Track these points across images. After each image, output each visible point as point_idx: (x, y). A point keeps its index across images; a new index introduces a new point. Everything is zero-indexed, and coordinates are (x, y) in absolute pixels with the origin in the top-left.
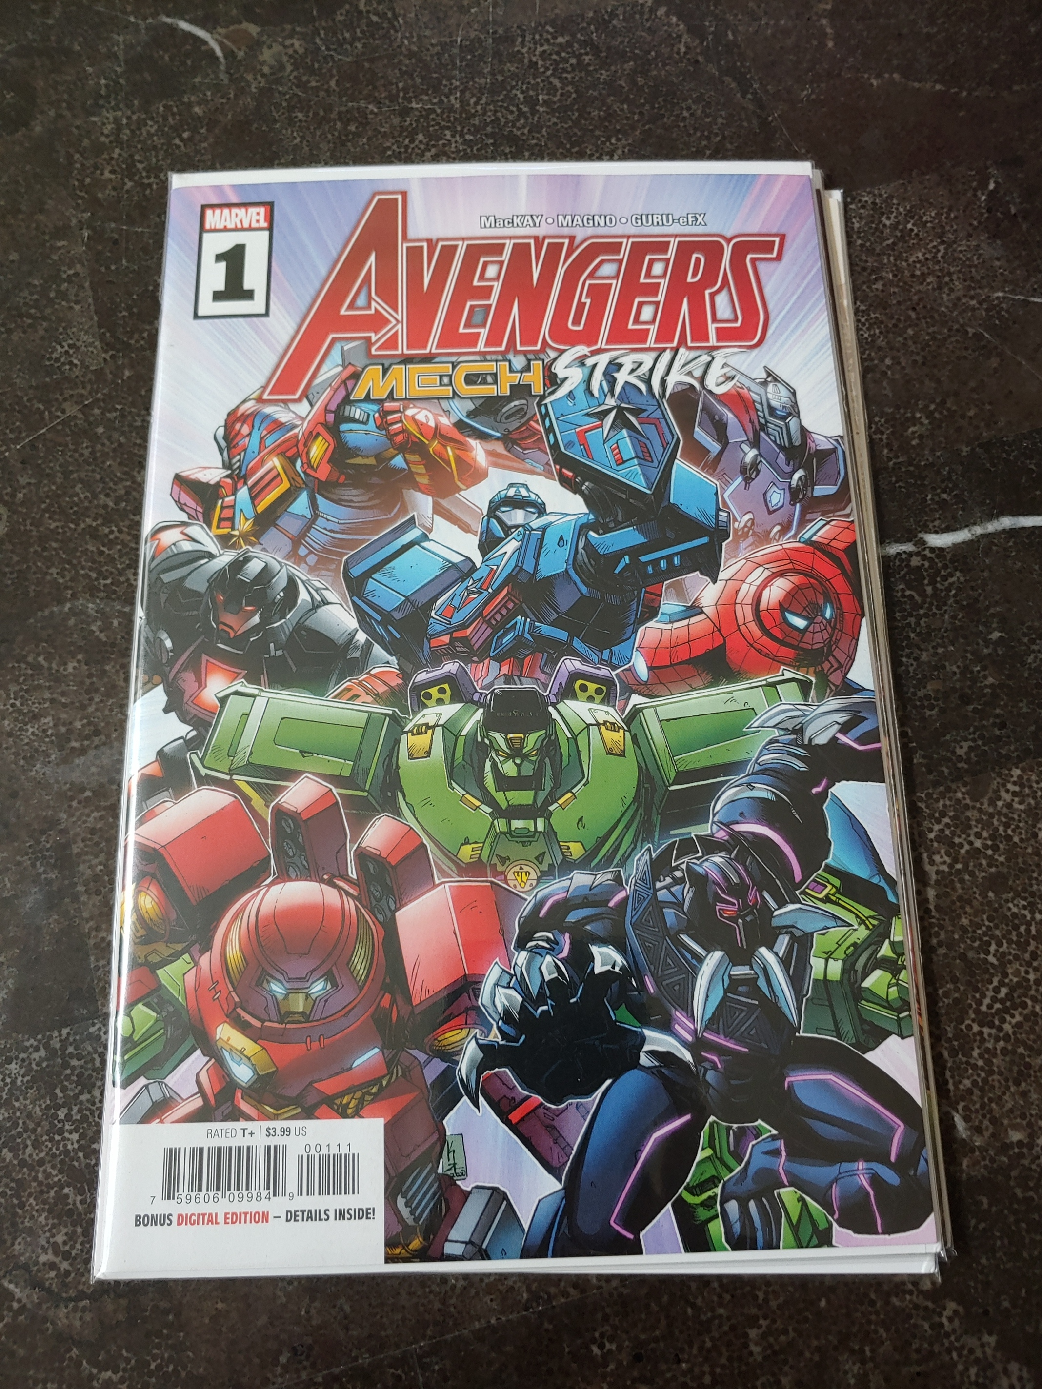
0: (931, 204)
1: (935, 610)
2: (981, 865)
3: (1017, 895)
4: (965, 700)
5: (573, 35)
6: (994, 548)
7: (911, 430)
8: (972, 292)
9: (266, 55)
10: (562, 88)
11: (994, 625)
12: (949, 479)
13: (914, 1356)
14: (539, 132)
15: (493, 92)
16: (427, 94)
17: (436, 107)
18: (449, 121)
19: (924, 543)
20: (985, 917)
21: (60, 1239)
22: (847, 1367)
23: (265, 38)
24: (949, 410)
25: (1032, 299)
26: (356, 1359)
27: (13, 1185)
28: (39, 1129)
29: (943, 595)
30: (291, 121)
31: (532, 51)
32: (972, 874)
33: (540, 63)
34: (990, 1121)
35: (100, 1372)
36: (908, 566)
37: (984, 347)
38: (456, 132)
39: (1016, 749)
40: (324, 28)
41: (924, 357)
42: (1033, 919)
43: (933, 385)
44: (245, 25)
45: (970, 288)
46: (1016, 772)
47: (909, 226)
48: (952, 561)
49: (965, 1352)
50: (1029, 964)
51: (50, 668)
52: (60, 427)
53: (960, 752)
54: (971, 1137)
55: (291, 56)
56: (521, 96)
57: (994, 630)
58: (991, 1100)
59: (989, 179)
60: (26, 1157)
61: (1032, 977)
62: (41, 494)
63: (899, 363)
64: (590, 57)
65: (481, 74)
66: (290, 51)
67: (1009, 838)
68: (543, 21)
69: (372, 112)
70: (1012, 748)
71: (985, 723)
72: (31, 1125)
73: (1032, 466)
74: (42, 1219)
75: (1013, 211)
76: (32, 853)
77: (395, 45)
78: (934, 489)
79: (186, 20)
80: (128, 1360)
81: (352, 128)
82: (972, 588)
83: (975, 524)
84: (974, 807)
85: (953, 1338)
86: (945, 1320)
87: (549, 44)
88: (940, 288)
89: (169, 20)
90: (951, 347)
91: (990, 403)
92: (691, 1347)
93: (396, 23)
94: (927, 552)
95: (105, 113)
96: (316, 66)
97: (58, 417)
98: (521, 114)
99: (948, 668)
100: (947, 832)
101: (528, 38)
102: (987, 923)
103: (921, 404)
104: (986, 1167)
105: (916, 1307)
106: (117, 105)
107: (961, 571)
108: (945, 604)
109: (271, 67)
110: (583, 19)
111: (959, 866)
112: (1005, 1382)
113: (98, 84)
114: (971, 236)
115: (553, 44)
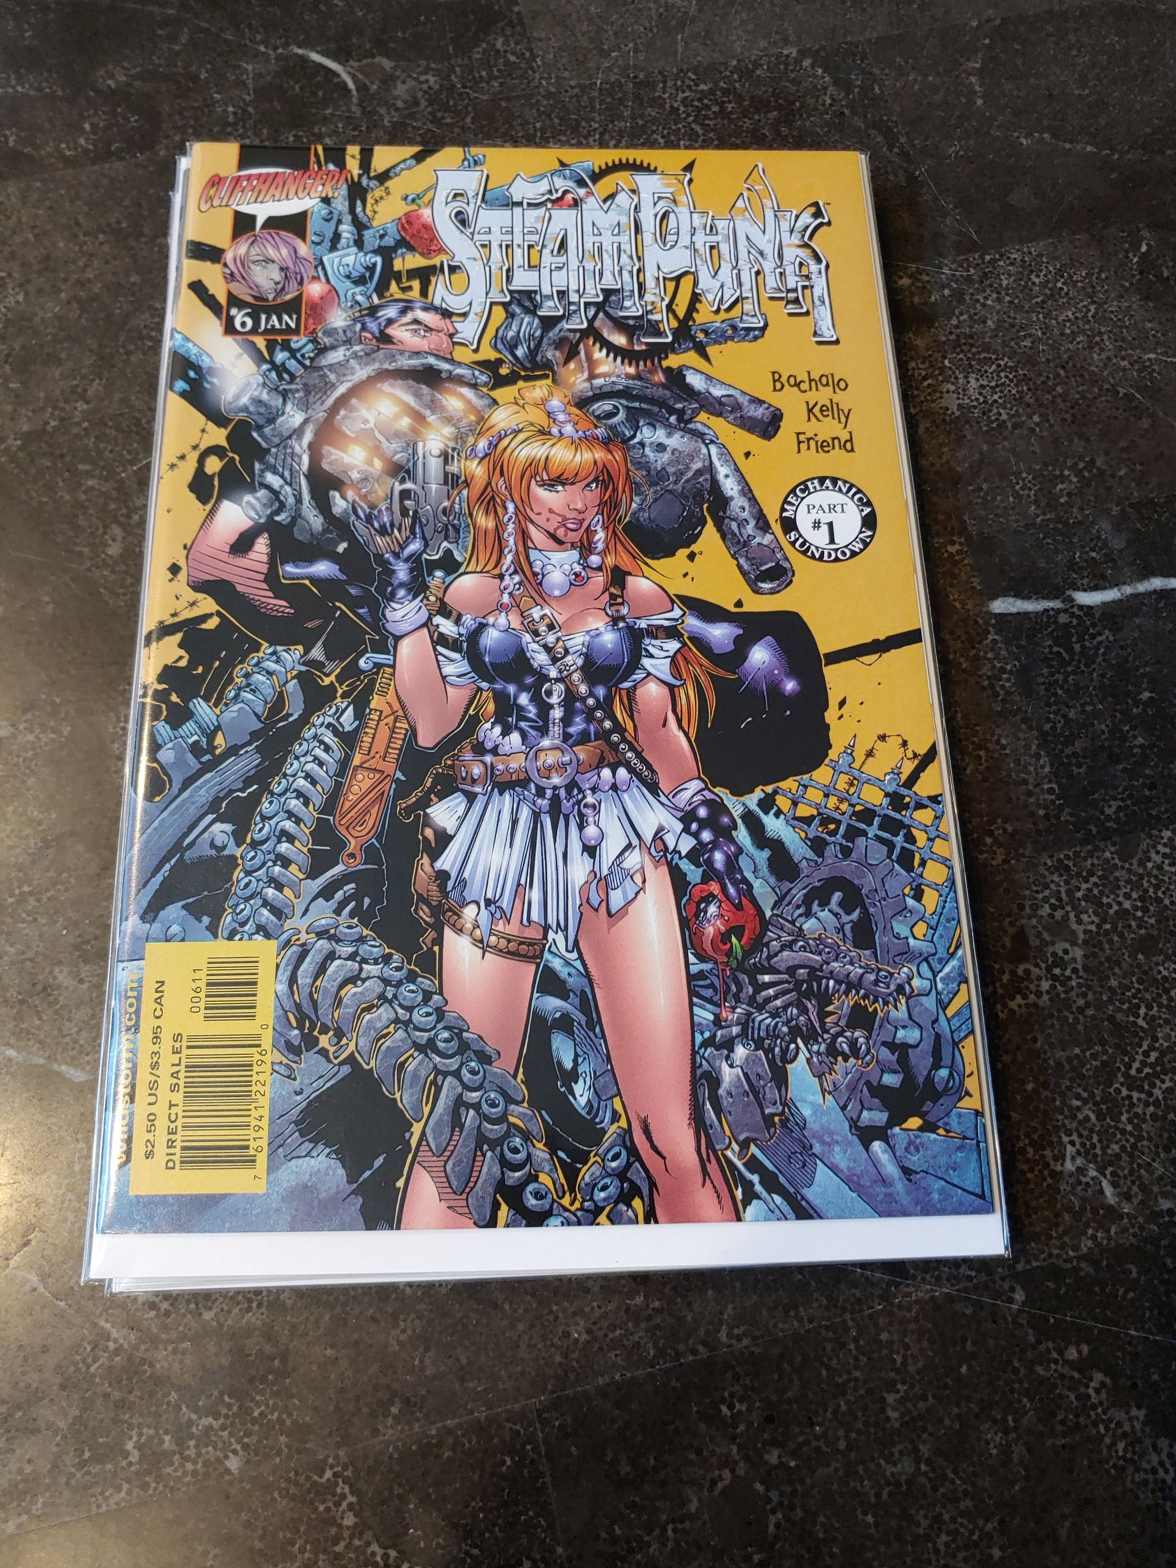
0: (1081, 264)
1: (1083, 668)
2: (1130, 926)
4: (1115, 759)
6: (1145, 608)
7: (1060, 486)
8: (1123, 353)
9: (401, 90)
10: (704, 135)
11: (1145, 685)
12: (1099, 538)
13: (1059, 1428)
15: (633, 136)
16: (566, 135)
19: (1072, 600)
20: (1134, 979)
22: (989, 1436)
26: (472, 1412)
29: (1091, 653)
31: (673, 97)
32: (1121, 935)
33: (682, 109)
34: (1139, 1187)
35: (200, 1418)
36: (1056, 622)
40: (460, 66)
44: (378, 59)
45: (1121, 348)
46: (1167, 834)
47: (1059, 285)
48: (1100, 620)
49: (1113, 1426)
53: (1108, 811)
54: (1119, 1204)
55: (425, 92)
56: (662, 141)
57: (1145, 690)
58: (1139, 1166)
63: (1048, 421)
64: (732, 105)
65: (621, 118)
66: (425, 87)
67: (1159, 901)
68: (685, 68)
70: (1162, 809)
71: (1134, 782)
75: (1165, 274)
78: (1082, 547)
79: (318, 52)
80: (229, 1407)
82: (1122, 648)
83: (1124, 583)
84: (1123, 867)
85: (1100, 1410)
87: (691, 90)
88: (1091, 348)
89: (300, 51)
90: (1101, 406)
91: (1142, 464)
92: (825, 1411)
93: (534, 64)
94: (1075, 610)
96: (451, 103)
99: (1096, 727)
100: (1096, 892)
101: (669, 84)
102: (1136, 985)
103: (1069, 462)
104: (1135, 1235)
105: (1062, 1377)
106: (245, 133)
107: (1110, 631)
108: (1094, 662)
109: (406, 102)
111: (1108, 926)
112: (1155, 1459)
113: (225, 111)
114: (1122, 297)
115: (695, 91)
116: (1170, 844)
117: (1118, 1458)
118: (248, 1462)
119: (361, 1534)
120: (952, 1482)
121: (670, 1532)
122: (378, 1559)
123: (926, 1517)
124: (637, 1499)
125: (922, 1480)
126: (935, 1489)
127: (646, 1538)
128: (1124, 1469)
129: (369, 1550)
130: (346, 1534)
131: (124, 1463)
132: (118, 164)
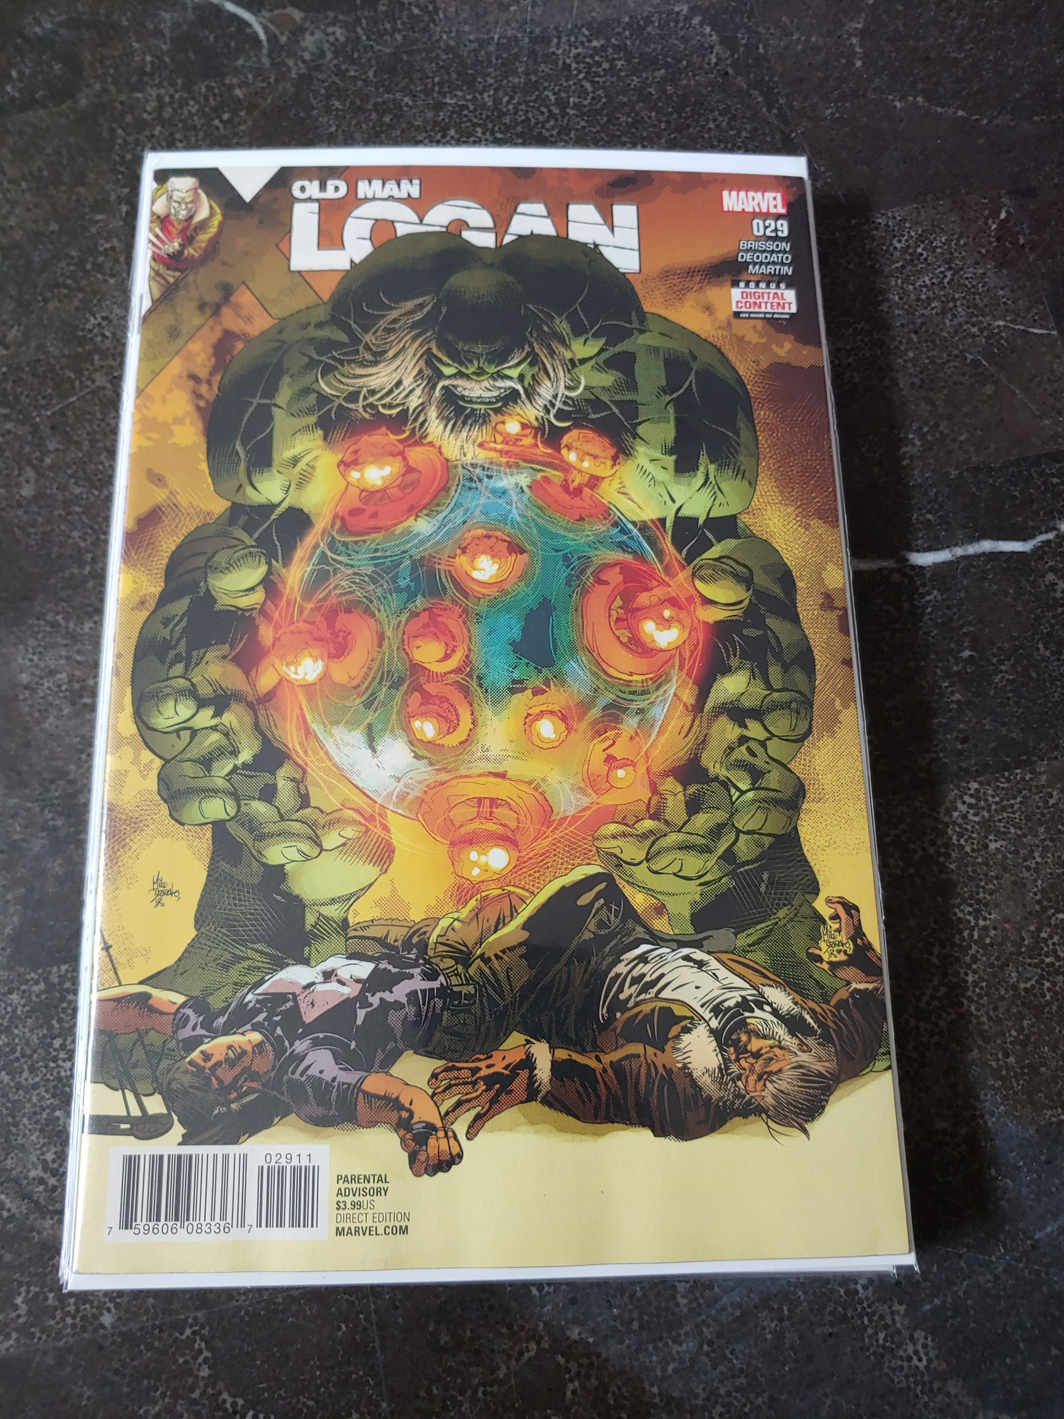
0: (942, 229)
1: (910, 626)
2: (932, 870)
3: (964, 901)
4: (932, 713)
5: (608, 40)
6: (973, 570)
7: (903, 450)
8: (974, 319)
9: (309, 41)
10: (593, 92)
11: (966, 644)
12: (936, 500)
13: (828, 1318)
14: (568, 134)
15: (526, 91)
16: (462, 90)
17: (469, 104)
18: (481, 119)
19: (907, 560)
20: (932, 919)
21: (49, 1156)
22: (765, 1323)
23: (307, 24)
24: (941, 433)
25: (1032, 330)
27: (9, 1105)
28: (35, 1056)
29: (919, 612)
30: (328, 110)
31: (566, 53)
32: (923, 878)
33: (574, 65)
36: (888, 582)
37: (982, 374)
38: (487, 130)
39: (976, 764)
40: (366, 18)
41: (922, 380)
42: (977, 925)
43: (929, 408)
44: (290, 10)
45: (972, 315)
46: (974, 785)
47: (919, 250)
48: (931, 580)
50: (969, 966)
51: (67, 627)
52: (89, 397)
53: (922, 763)
55: (332, 44)
56: (553, 98)
57: (966, 648)
58: (921, 1089)
59: (1001, 208)
60: (22, 1080)
62: (68, 460)
64: (622, 62)
65: (515, 73)
66: (332, 39)
67: (961, 847)
68: (579, 23)
69: (407, 105)
70: (972, 762)
71: (948, 736)
72: (29, 1052)
73: (1016, 493)
74: (34, 1138)
75: (1021, 242)
76: (43, 800)
77: (434, 39)
81: (387, 119)
82: (949, 607)
83: (956, 545)
84: (930, 816)
85: (865, 1305)
87: (584, 47)
88: (943, 313)
90: (949, 373)
91: (982, 430)
93: (436, 17)
94: (907, 570)
95: (149, 89)
96: (356, 55)
97: (87, 386)
98: (551, 115)
99: (918, 683)
100: (902, 838)
101: (564, 40)
102: (933, 926)
103: (915, 426)
106: (161, 82)
107: (938, 590)
108: (921, 621)
109: (313, 54)
110: (619, 24)
111: (912, 870)
112: (910, 1349)
113: (143, 60)
114: (977, 263)
115: (588, 48)
116: (976, 795)
117: (878, 1346)
118: (119, 1319)
119: (214, 1385)
120: (730, 1360)
121: (480, 1394)
122: (228, 1405)
123: (704, 1390)
124: (453, 1364)
125: (705, 1359)
126: (714, 1367)
127: (460, 1398)
128: (882, 1356)
129: (221, 1397)
130: (201, 1384)
131: (13, 1315)
132: (42, 113)
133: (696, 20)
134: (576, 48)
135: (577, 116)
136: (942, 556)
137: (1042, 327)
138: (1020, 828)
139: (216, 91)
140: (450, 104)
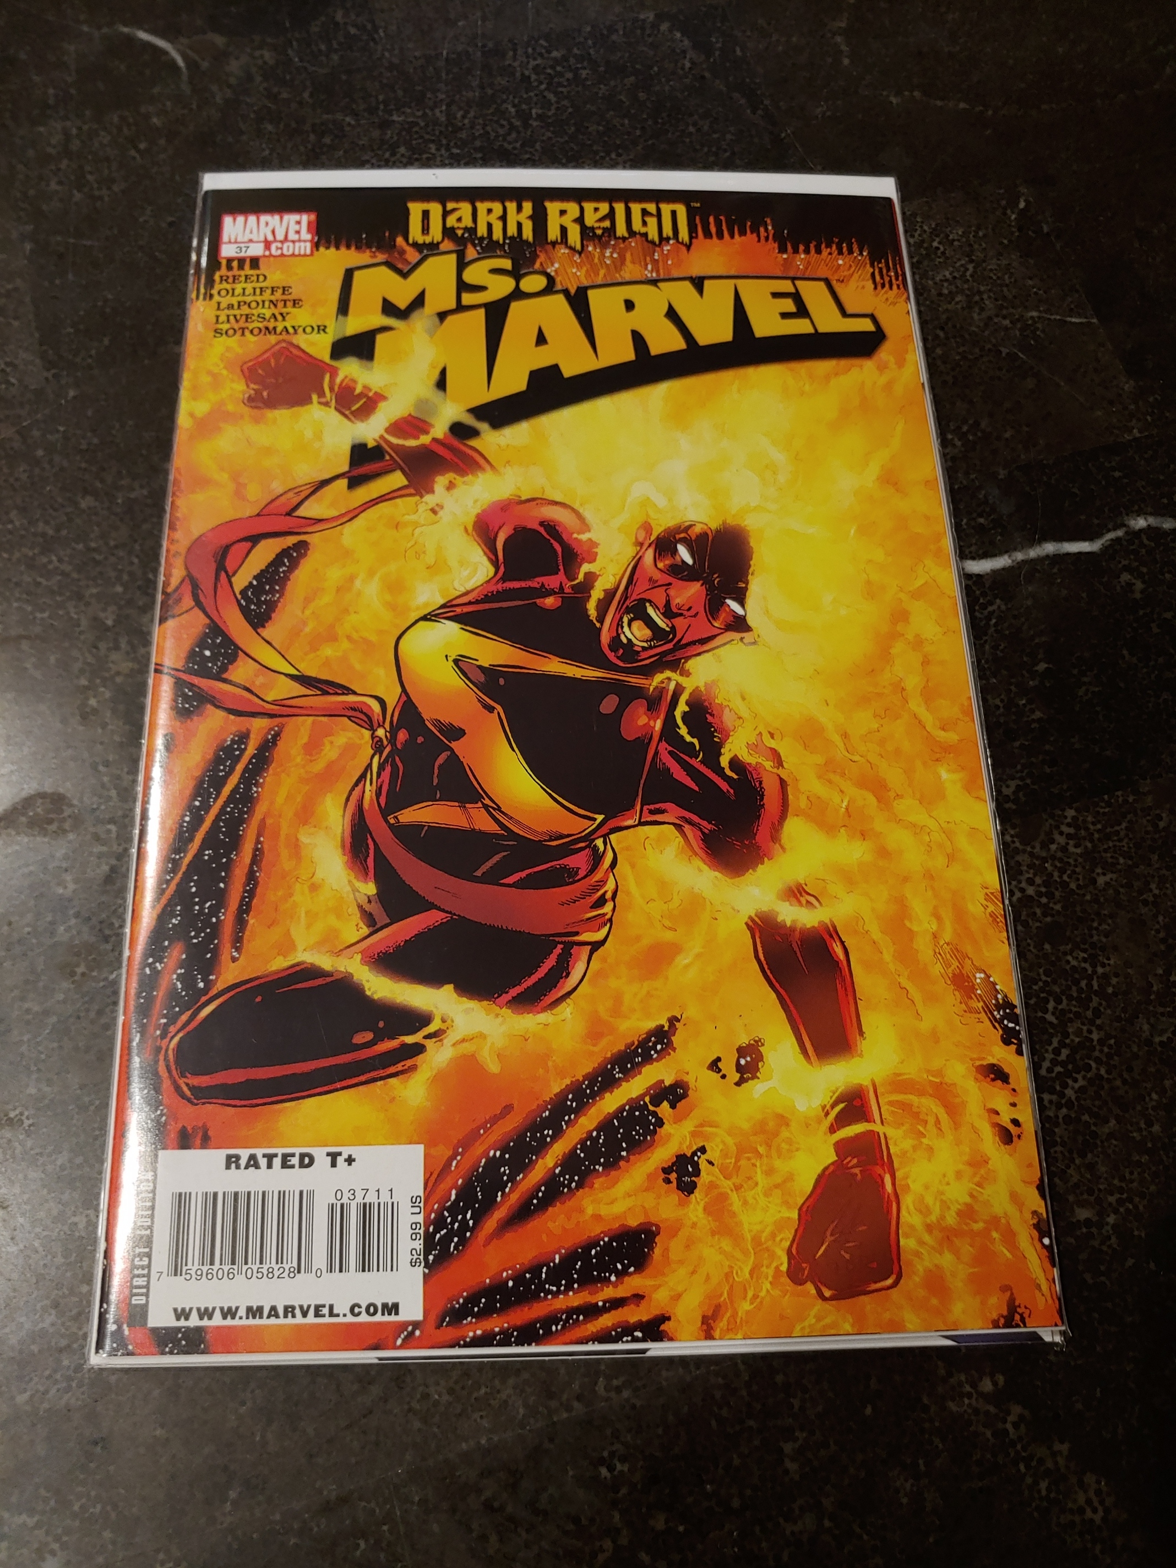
0: (958, 222)
2: (1035, 914)
5: (570, 50)
6: (1037, 575)
8: (1004, 312)
9: (234, 66)
10: (557, 102)
11: (1040, 656)
13: (976, 1469)
14: (533, 147)
16: (410, 108)
17: (419, 120)
18: (434, 135)
20: (1041, 971)
22: (898, 1484)
23: (231, 49)
25: (1069, 319)
26: (320, 1492)
30: (260, 134)
31: (524, 65)
33: (533, 77)
38: (442, 145)
40: (297, 40)
41: (953, 376)
42: (1095, 972)
43: (965, 406)
44: (210, 36)
45: (1001, 307)
46: (1070, 813)
47: (935, 244)
48: (990, 588)
49: (1034, 1463)
50: (1092, 1022)
55: (260, 68)
56: (513, 110)
57: (1040, 661)
61: (1095, 1036)
66: (260, 62)
67: (1065, 885)
68: (536, 35)
69: (349, 124)
71: (1033, 760)
73: (1076, 490)
75: (1046, 229)
78: (969, 513)
79: (146, 31)
81: (327, 140)
82: (1015, 617)
83: (1015, 549)
84: (1024, 851)
85: (1019, 1447)
86: (1009, 1426)
87: (543, 58)
88: (970, 307)
89: (126, 30)
90: (983, 367)
91: (1028, 426)
92: (716, 1467)
93: (376, 36)
95: (52, 122)
96: (288, 77)
98: (512, 127)
102: (1044, 978)
105: (976, 1411)
107: (1002, 599)
108: (986, 634)
109: (239, 78)
110: (580, 35)
112: (1081, 1499)
113: (45, 93)
114: (1000, 254)
115: (548, 59)
116: (1074, 824)
117: (1041, 1499)
120: (859, 1537)
125: (826, 1537)
126: (840, 1547)
128: (1048, 1511)
133: (664, 27)
134: (535, 59)
135: (542, 127)
136: (1001, 562)
137: (1079, 316)
138: (1131, 858)
139: (131, 120)
140: (398, 122)
